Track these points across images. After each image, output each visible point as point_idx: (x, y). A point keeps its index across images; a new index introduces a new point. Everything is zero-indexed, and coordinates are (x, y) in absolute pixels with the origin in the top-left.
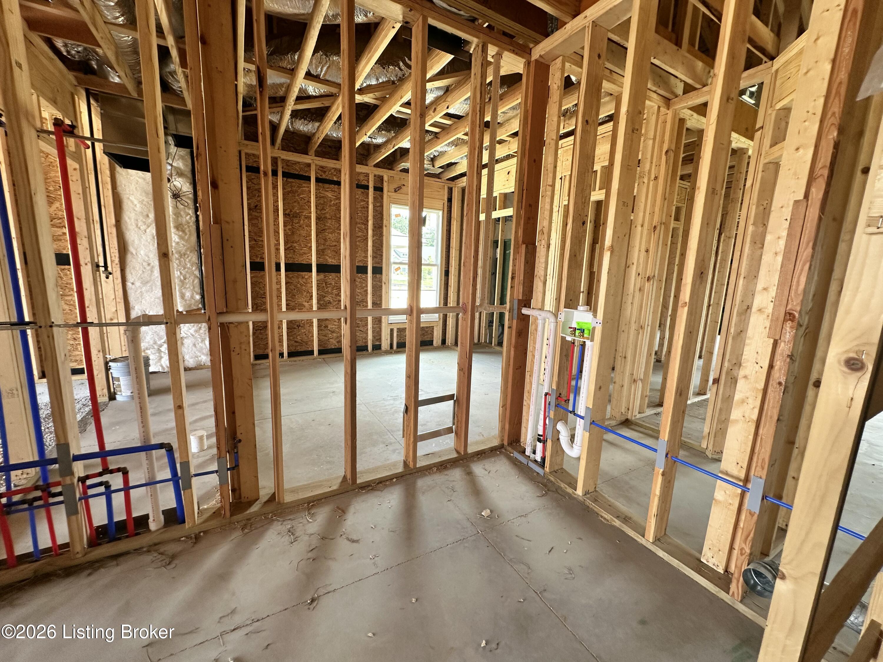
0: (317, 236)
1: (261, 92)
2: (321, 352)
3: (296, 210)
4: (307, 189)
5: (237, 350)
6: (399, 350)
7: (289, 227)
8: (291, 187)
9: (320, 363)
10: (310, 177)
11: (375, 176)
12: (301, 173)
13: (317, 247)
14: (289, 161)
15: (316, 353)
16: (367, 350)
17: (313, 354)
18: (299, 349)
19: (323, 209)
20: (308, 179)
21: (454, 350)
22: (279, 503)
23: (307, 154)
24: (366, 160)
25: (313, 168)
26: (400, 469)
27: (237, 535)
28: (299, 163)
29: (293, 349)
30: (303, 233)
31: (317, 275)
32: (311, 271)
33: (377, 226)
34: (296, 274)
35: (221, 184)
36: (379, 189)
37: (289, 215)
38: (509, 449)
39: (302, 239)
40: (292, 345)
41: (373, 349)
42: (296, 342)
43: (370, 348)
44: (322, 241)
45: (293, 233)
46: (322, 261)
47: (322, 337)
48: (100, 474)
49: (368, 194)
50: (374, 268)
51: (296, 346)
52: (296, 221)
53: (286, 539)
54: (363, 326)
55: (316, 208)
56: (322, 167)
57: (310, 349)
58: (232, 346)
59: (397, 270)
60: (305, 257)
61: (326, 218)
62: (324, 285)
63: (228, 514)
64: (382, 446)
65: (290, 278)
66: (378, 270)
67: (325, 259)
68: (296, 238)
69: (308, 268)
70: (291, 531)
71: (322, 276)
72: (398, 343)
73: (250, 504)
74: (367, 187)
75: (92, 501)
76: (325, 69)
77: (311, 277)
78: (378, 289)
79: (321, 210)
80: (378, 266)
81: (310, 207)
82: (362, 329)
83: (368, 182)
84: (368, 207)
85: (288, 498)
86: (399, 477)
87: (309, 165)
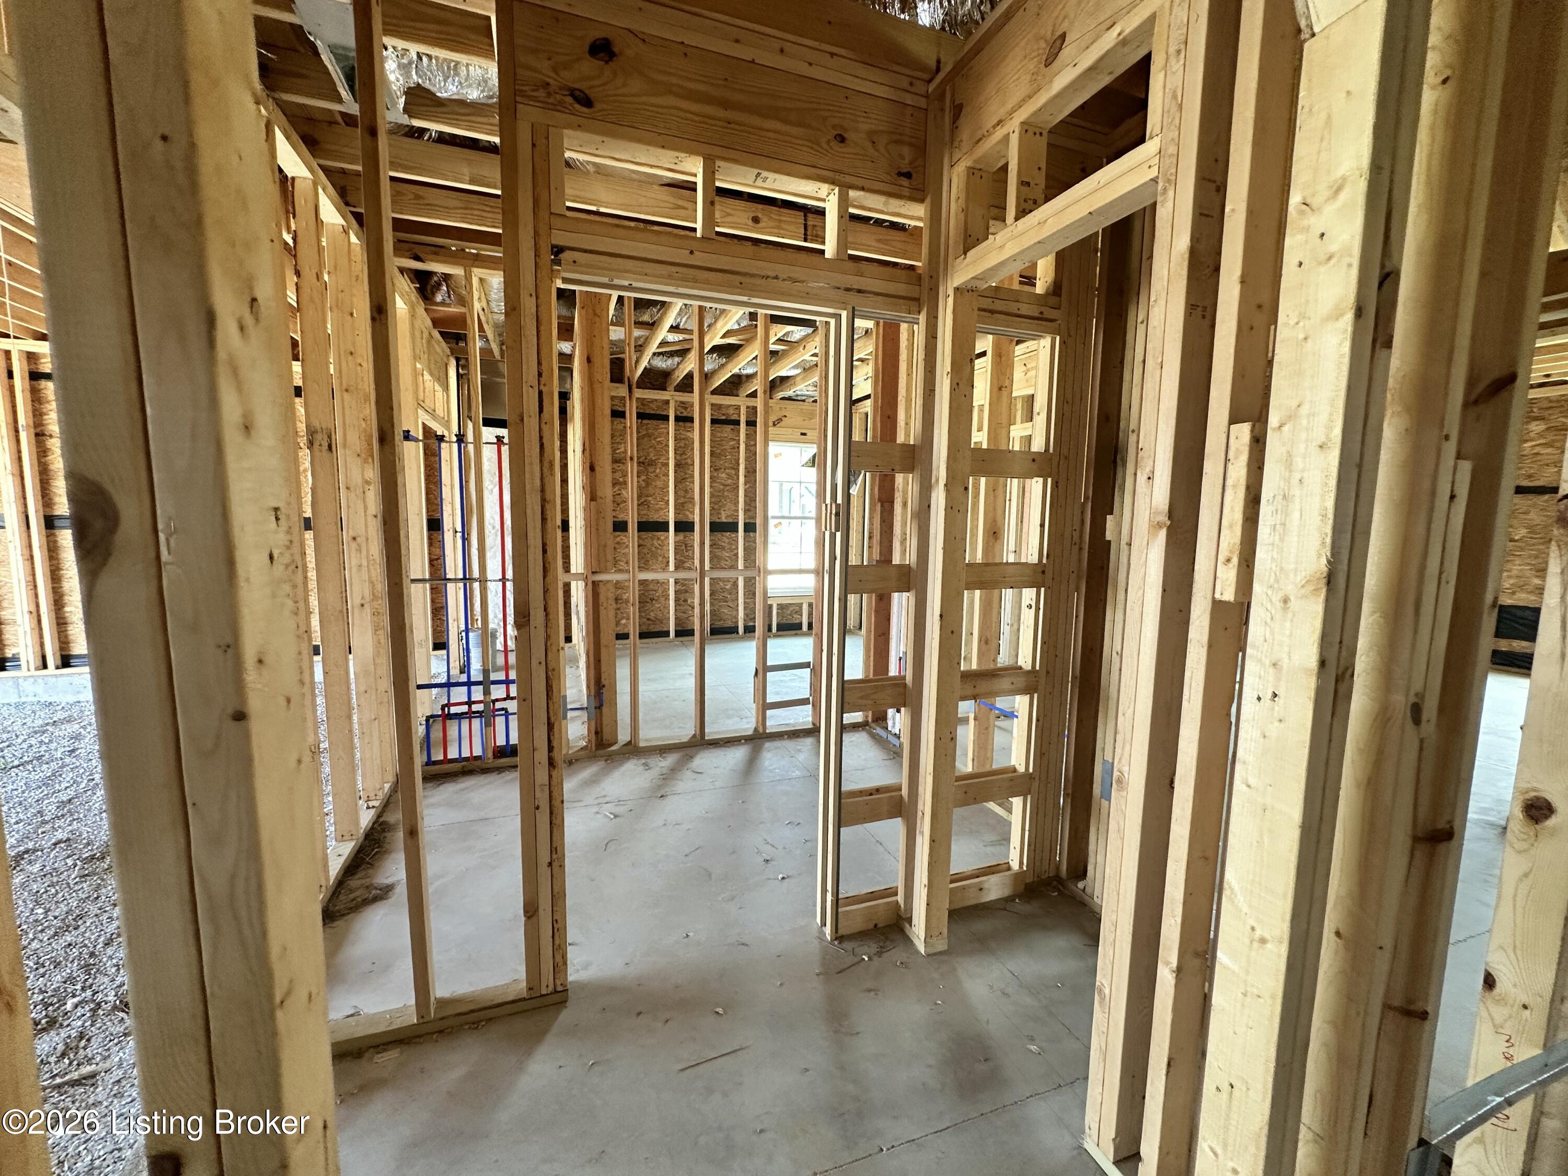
0: (675, 487)
1: (630, 396)
2: (679, 634)
3: (652, 456)
4: (665, 431)
5: (605, 604)
6: (780, 633)
7: (644, 477)
8: (647, 429)
9: (676, 646)
10: (668, 416)
11: (748, 407)
12: (658, 412)
13: (675, 501)
14: (644, 399)
15: (672, 634)
16: (738, 633)
17: (669, 636)
18: (653, 628)
19: (684, 453)
20: (666, 418)
21: (857, 634)
22: (635, 746)
23: (665, 389)
24: (737, 390)
25: (672, 405)
26: (750, 732)
27: (602, 764)
28: (656, 400)
29: (645, 629)
30: (659, 483)
31: (676, 535)
32: (668, 531)
33: (751, 470)
34: (650, 534)
35: (597, 468)
36: (751, 423)
37: (643, 463)
38: (873, 725)
39: (658, 491)
40: (644, 623)
41: (745, 632)
42: (648, 619)
43: (741, 630)
44: (681, 493)
45: (648, 484)
46: (681, 518)
47: (679, 614)
48: (504, 699)
49: (739, 431)
50: (746, 524)
51: (649, 625)
52: (651, 469)
53: (642, 768)
54: (733, 600)
55: (675, 453)
56: (683, 403)
57: (665, 629)
58: (601, 602)
59: (776, 526)
60: (662, 513)
61: (687, 464)
62: (683, 547)
63: (594, 748)
64: (737, 719)
65: (644, 540)
66: (750, 528)
67: (685, 515)
68: (651, 490)
69: (664, 526)
70: (645, 764)
71: (681, 536)
72: (778, 625)
73: (611, 745)
74: (737, 423)
75: (497, 718)
76: (684, 320)
77: (667, 537)
78: (750, 552)
79: (681, 455)
80: (752, 521)
81: (668, 452)
82: (730, 604)
83: (739, 416)
84: (738, 448)
85: (642, 744)
86: (748, 739)
87: (667, 402)
